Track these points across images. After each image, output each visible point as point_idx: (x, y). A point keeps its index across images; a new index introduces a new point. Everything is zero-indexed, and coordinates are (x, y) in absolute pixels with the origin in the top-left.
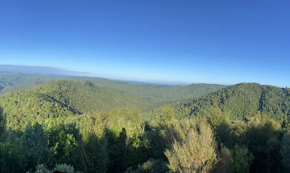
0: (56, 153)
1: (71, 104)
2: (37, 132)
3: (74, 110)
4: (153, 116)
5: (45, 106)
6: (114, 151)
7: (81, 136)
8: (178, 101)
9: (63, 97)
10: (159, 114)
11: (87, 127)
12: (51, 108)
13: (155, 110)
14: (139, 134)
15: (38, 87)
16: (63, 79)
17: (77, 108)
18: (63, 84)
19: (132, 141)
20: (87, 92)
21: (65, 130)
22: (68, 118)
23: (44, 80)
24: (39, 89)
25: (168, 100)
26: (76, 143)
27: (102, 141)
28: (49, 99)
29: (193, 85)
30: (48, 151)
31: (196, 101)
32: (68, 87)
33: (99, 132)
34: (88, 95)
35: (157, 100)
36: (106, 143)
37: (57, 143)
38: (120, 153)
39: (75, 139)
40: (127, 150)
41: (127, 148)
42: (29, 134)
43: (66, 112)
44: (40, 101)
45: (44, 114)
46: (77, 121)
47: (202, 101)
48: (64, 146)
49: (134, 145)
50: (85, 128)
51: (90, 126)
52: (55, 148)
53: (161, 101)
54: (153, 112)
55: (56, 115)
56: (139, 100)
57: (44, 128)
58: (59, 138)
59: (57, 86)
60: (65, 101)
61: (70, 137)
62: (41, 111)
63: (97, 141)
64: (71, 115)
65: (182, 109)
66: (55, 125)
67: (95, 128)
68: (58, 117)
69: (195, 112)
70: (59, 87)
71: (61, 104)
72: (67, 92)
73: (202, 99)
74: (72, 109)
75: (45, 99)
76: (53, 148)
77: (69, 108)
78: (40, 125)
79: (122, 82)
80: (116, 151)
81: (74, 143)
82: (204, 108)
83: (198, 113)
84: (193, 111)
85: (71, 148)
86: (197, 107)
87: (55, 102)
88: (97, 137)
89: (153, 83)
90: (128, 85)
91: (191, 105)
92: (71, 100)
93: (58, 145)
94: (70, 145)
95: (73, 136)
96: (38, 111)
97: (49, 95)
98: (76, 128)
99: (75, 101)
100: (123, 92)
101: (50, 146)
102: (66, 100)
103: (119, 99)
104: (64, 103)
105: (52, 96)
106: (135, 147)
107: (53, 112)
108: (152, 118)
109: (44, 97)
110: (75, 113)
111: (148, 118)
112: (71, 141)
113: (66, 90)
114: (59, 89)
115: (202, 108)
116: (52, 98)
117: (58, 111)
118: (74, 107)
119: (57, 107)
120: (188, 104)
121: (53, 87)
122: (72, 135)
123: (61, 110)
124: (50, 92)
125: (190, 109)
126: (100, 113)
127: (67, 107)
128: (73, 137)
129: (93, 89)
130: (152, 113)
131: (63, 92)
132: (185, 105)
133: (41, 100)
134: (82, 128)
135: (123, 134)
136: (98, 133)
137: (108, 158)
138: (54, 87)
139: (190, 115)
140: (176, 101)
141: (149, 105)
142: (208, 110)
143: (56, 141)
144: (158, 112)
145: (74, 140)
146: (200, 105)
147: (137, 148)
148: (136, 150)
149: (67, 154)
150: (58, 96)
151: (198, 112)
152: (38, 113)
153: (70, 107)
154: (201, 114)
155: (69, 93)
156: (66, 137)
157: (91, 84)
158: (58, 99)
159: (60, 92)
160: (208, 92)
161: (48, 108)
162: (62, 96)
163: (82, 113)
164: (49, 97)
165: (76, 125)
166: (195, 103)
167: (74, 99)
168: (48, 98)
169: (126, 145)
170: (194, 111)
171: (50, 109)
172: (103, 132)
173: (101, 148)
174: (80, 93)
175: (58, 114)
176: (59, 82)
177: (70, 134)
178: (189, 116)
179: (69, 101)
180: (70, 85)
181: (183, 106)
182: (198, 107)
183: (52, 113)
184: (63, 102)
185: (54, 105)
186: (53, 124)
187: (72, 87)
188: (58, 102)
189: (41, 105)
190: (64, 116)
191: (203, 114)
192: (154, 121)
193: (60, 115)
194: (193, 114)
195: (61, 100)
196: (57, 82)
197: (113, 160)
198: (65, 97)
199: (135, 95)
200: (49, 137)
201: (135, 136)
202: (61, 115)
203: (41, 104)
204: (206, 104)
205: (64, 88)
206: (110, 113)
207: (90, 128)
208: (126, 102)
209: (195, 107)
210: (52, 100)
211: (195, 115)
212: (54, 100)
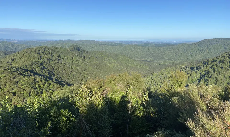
0: (49, 133)
1: (57, 75)
2: (18, 116)
3: (62, 82)
4: (153, 81)
5: (22, 83)
6: (116, 120)
7: (78, 109)
8: (183, 64)
9: (46, 68)
10: (160, 80)
11: (84, 99)
12: (32, 84)
13: (155, 74)
14: (141, 102)
15: (8, 58)
16: (42, 45)
17: (65, 78)
18: (43, 52)
19: (134, 109)
20: (75, 59)
21: (56, 106)
22: (55, 93)
23: (16, 49)
24: (10, 61)
25: (171, 61)
26: (73, 117)
27: (102, 110)
28: (27, 73)
29: (204, 41)
30: (37, 134)
31: (208, 63)
32: (50, 55)
33: (99, 102)
34: (77, 62)
35: (157, 63)
36: (107, 113)
37: (50, 122)
38: (122, 121)
39: (71, 113)
40: (130, 119)
41: (130, 116)
42: (6, 122)
43: (51, 86)
44: (14, 78)
45: (23, 93)
46: (69, 94)
47: (215, 63)
48: (58, 123)
49: (137, 113)
50: (81, 100)
51: (87, 96)
52: (47, 128)
53: (161, 64)
54: (153, 77)
55: (40, 92)
56: (136, 64)
57: (28, 110)
58: (50, 116)
59: (36, 55)
60: (49, 74)
61: (65, 112)
62: (17, 90)
63: (96, 111)
64: (59, 88)
65: (188, 73)
66: (43, 103)
67: (92, 98)
68: (42, 93)
69: (206, 78)
70: (39, 57)
71: (44, 77)
72: (50, 62)
73: (216, 61)
74: (58, 81)
75: (21, 74)
76: (45, 128)
77: (54, 81)
78: (20, 107)
79: (115, 43)
80: (118, 120)
81: (71, 118)
82: (219, 73)
83: (210, 80)
84: (202, 76)
85: (68, 124)
86: (208, 71)
87: (36, 76)
88: (97, 107)
89: (152, 42)
90: (122, 46)
91: (200, 69)
92: (56, 71)
93: (51, 123)
94: (66, 121)
95: (69, 110)
96: (13, 91)
97: (25, 68)
98: (70, 101)
99: (61, 72)
100: (116, 55)
101: (39, 128)
102: (50, 71)
103: (113, 64)
104: (48, 76)
105: (30, 69)
106: (138, 115)
107: (35, 89)
108: (152, 84)
109: (19, 71)
110: (63, 85)
111: (147, 83)
112: (66, 117)
113: (48, 59)
114: (39, 59)
115: (216, 73)
116: (32, 71)
117: (42, 86)
118: (60, 78)
119: (40, 81)
120: (197, 67)
121: (30, 57)
122: (67, 110)
123: (45, 85)
124: (27, 64)
125: (199, 74)
126: (95, 81)
127: (52, 79)
128: (68, 112)
129: (82, 55)
130: (151, 77)
131: (44, 62)
132: (192, 69)
133: (15, 76)
134: (78, 100)
135: (124, 102)
136: (97, 103)
137: (111, 128)
138: (32, 57)
139: (199, 82)
140: (180, 64)
141: (148, 69)
142: (224, 76)
143: (47, 120)
144: (158, 77)
145: (70, 115)
146: (214, 68)
147: (140, 116)
148: (139, 119)
149: (64, 130)
150: (38, 68)
151: (210, 77)
152: (14, 94)
153: (56, 80)
154: (214, 80)
155: (52, 62)
156: (60, 114)
157: (79, 49)
158: (39, 72)
159: (40, 62)
160: (226, 51)
161: (28, 85)
162: (44, 68)
163: (72, 85)
164: (27, 70)
165: (68, 99)
166: (206, 65)
167: (60, 69)
168: (25, 72)
169: (128, 113)
170: (204, 76)
171: (30, 86)
172: (103, 101)
173: (103, 118)
174: (66, 61)
175: (42, 90)
176: (38, 49)
177: (64, 109)
178: (197, 82)
179: (54, 72)
180: (52, 52)
181: (189, 70)
182: (210, 71)
183: (33, 90)
184: (47, 74)
185: (35, 80)
186: (39, 103)
187: (56, 55)
188: (39, 75)
189: (17, 83)
190: (50, 91)
191: (217, 81)
192: (154, 87)
193: (44, 91)
194: (202, 80)
195: (44, 73)
196: (35, 50)
197: (115, 130)
198: (48, 68)
199: (131, 58)
200: (37, 118)
201: (137, 104)
202: (46, 90)
203: (17, 81)
204: (222, 68)
205: (45, 57)
206: (106, 81)
207: (87, 99)
208: (121, 67)
209: (206, 71)
210: (32, 74)
211: (205, 82)
212: (35, 74)
